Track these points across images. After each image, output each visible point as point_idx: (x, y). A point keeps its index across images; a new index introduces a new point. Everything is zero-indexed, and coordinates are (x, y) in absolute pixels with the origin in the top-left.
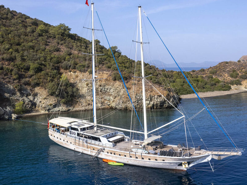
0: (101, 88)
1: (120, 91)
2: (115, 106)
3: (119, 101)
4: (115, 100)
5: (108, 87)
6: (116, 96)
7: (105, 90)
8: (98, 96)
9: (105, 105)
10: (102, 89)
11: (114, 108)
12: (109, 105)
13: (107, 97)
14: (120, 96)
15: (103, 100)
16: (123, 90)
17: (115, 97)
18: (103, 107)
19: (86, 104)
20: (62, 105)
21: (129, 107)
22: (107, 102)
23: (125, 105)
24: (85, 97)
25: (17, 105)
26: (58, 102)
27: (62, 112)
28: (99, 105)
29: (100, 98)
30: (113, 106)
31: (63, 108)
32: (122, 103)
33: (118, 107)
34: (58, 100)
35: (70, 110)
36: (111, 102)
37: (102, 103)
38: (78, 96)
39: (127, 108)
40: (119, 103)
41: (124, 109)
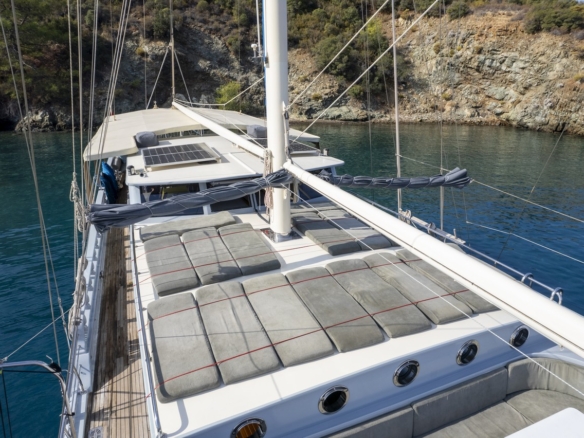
0: (482, 57)
1: (549, 67)
2: (519, 118)
3: (537, 100)
4: (523, 98)
5: (505, 54)
6: (530, 85)
7: (494, 64)
8: (469, 86)
9: (484, 115)
10: (483, 63)
11: (514, 123)
12: (498, 115)
13: (497, 90)
14: (544, 85)
15: (480, 98)
16: (564, 61)
17: (526, 88)
18: (476, 119)
19: (425, 106)
20: (349, 103)
21: (575, 122)
22: (494, 104)
23: (560, 115)
24: (427, 85)
25: (223, 90)
26: (339, 92)
27: (345, 120)
28: (466, 112)
29: (473, 90)
30: (511, 118)
31: (352, 110)
32: (551, 107)
33: (531, 120)
34: (340, 86)
35: (372, 117)
36: (509, 104)
37: (476, 107)
38: (407, 83)
39: (566, 128)
40: (538, 107)
41: (554, 128)
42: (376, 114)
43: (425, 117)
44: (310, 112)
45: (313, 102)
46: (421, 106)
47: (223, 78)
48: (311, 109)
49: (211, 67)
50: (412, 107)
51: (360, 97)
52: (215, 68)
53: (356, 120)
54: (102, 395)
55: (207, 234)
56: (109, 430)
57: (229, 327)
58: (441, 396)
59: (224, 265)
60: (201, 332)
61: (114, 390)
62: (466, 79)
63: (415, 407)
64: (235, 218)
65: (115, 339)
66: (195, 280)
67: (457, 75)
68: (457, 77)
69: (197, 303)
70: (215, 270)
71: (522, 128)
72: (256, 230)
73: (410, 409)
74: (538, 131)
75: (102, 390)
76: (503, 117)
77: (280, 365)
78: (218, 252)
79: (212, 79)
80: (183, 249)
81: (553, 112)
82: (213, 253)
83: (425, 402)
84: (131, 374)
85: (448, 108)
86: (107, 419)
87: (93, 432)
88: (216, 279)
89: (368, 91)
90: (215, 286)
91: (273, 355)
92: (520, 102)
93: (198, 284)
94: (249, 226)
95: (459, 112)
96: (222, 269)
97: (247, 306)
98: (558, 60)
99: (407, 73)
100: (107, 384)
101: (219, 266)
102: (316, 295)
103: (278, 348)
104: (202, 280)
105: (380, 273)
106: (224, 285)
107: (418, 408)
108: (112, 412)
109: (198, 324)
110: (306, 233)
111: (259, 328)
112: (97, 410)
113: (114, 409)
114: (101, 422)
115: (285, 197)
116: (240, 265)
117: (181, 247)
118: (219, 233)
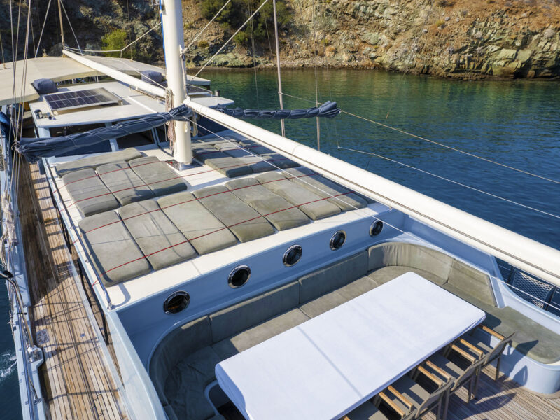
0: (357, 4)
1: (416, 14)
2: (390, 62)
3: (406, 45)
4: (394, 43)
5: (377, 1)
6: (400, 31)
7: (368, 11)
8: (346, 31)
9: (360, 59)
10: (358, 9)
11: (387, 67)
12: (373, 59)
13: (371, 36)
14: (412, 30)
15: (356, 43)
16: (428, 7)
17: (396, 34)
18: (353, 63)
19: (307, 51)
20: (235, 50)
21: (437, 65)
22: (369, 49)
23: (425, 59)
24: (308, 31)
25: (109, 38)
26: (225, 39)
27: (232, 67)
28: (344, 57)
29: (350, 36)
30: (384, 62)
31: (238, 57)
32: (418, 51)
33: (401, 63)
34: (225, 33)
35: (257, 64)
36: (382, 48)
37: (353, 52)
38: (289, 30)
39: (430, 70)
40: (406, 52)
41: (420, 71)
42: (261, 60)
43: (307, 62)
44: (197, 59)
45: (200, 49)
46: (303, 52)
47: (107, 26)
48: (198, 56)
49: (94, 15)
50: (295, 52)
51: (245, 44)
52: (98, 16)
53: (242, 67)
54: (41, 307)
55: (120, 167)
56: (54, 331)
57: (152, 232)
58: (319, 272)
59: (139, 189)
60: (129, 237)
61: (51, 302)
62: (343, 25)
63: (300, 280)
64: (142, 153)
65: (43, 265)
66: (116, 202)
67: (335, 21)
68: (334, 23)
69: (121, 218)
70: (132, 193)
71: (393, 71)
72: (162, 162)
73: (297, 282)
74: (407, 73)
75: (40, 304)
76: (377, 61)
77: (197, 254)
78: (132, 180)
79: (96, 28)
80: (99, 180)
81: (419, 56)
82: (128, 181)
83: (308, 276)
84: (63, 289)
85: (327, 53)
86: (50, 324)
87: (40, 334)
88: (134, 200)
89: (252, 38)
90: (135, 204)
91: (190, 247)
92: (391, 46)
93: (119, 205)
94: (155, 159)
95: (338, 57)
96: (138, 192)
97: (164, 217)
98: (423, 7)
99: (288, 19)
100: (43, 299)
101: (136, 190)
102: (219, 205)
103: (193, 242)
104: (121, 202)
105: (270, 188)
106: (142, 203)
107: (302, 281)
108: (52, 319)
109: (125, 232)
110: (206, 161)
111: (177, 231)
112: (39, 318)
113: (54, 316)
114: (45, 327)
115: (186, 131)
116: (152, 188)
117: (97, 178)
118: (129, 165)
